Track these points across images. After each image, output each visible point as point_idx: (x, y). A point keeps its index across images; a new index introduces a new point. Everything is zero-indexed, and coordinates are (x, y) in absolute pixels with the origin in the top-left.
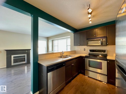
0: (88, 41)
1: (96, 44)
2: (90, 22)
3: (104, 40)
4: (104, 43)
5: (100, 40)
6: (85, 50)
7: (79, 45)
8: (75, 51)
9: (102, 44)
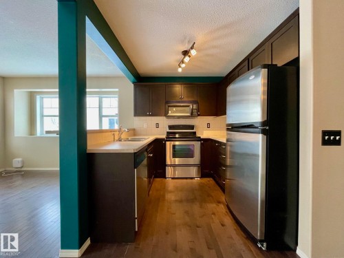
0: (169, 106)
1: (179, 114)
2: (180, 70)
3: (195, 106)
4: (195, 113)
5: (189, 106)
6: (157, 126)
7: (150, 115)
8: (134, 130)
9: (192, 113)
